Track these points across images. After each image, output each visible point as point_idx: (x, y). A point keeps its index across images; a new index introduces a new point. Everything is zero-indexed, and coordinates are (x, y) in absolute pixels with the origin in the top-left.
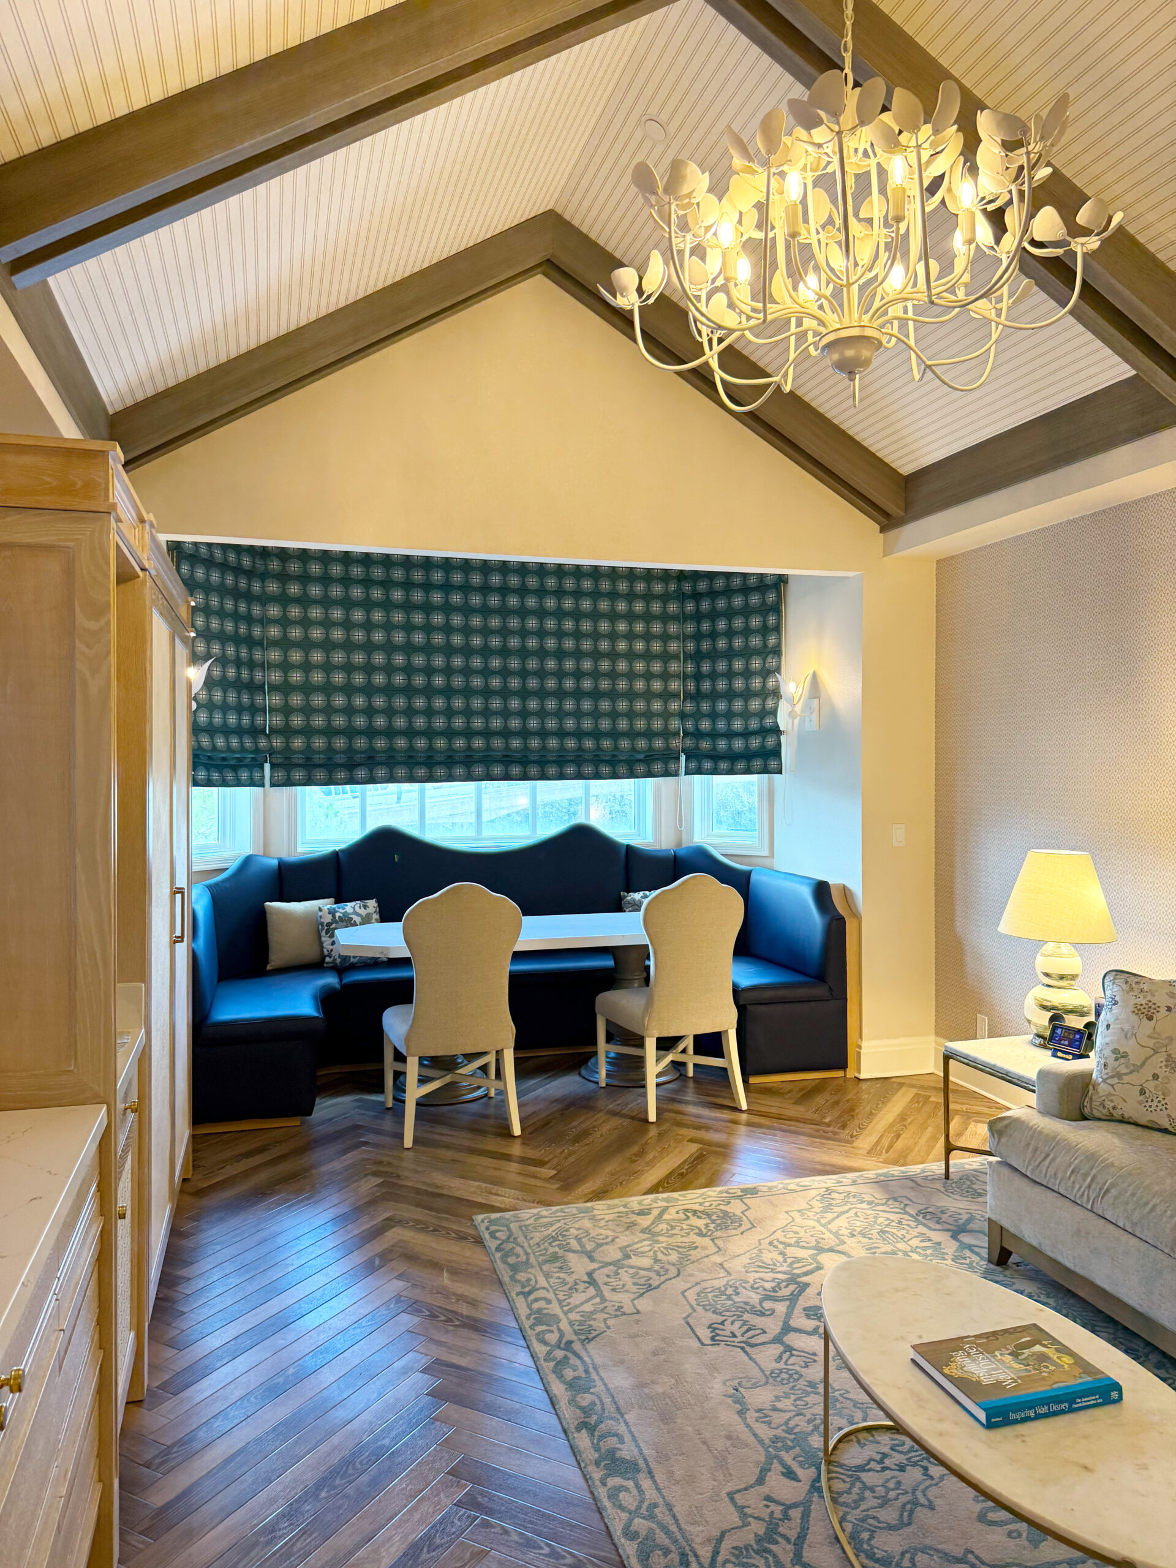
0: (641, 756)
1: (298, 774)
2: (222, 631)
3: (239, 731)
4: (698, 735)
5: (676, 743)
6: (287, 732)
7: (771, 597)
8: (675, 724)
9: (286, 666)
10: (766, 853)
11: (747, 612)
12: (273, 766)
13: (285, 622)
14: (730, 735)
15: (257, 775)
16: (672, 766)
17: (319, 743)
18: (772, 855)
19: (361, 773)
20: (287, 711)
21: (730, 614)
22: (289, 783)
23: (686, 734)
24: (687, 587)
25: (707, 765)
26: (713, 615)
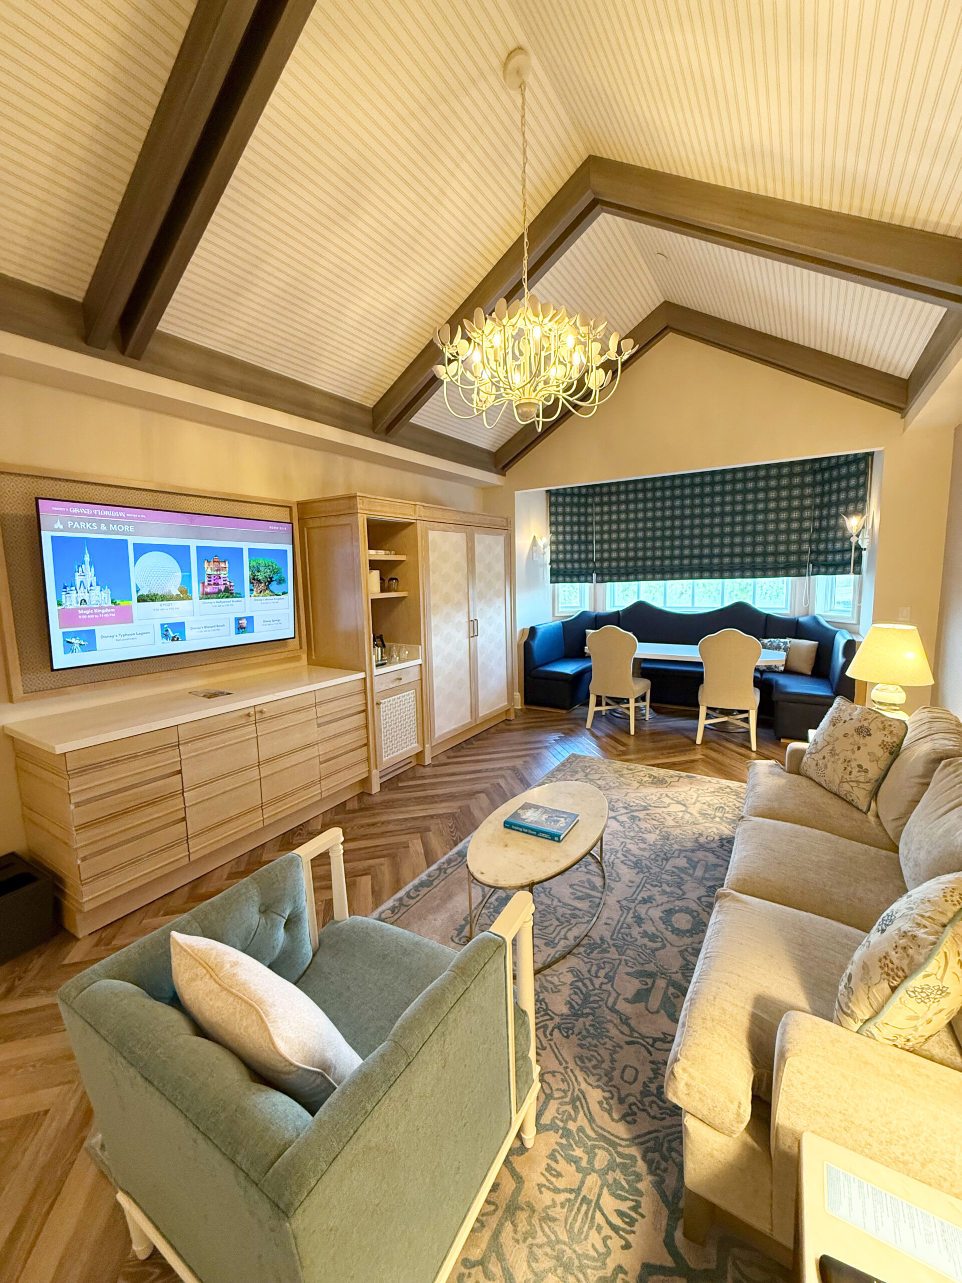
0: (782, 566)
1: (606, 578)
2: (572, 521)
3: (579, 561)
4: (818, 552)
5: (806, 558)
6: (602, 560)
7: (862, 466)
8: (806, 547)
9: (602, 532)
10: (854, 622)
11: (848, 477)
12: (597, 575)
13: (602, 514)
14: (834, 552)
15: (589, 579)
16: (803, 571)
17: (614, 564)
18: (858, 623)
19: (632, 577)
20: (602, 551)
21: (839, 479)
22: (603, 581)
23: (812, 552)
24: (817, 466)
25: (823, 570)
26: (830, 481)
